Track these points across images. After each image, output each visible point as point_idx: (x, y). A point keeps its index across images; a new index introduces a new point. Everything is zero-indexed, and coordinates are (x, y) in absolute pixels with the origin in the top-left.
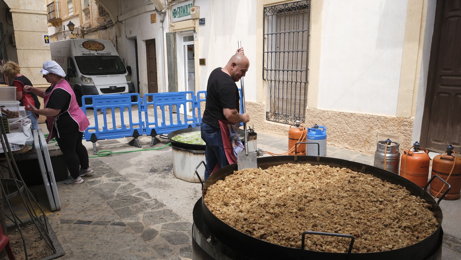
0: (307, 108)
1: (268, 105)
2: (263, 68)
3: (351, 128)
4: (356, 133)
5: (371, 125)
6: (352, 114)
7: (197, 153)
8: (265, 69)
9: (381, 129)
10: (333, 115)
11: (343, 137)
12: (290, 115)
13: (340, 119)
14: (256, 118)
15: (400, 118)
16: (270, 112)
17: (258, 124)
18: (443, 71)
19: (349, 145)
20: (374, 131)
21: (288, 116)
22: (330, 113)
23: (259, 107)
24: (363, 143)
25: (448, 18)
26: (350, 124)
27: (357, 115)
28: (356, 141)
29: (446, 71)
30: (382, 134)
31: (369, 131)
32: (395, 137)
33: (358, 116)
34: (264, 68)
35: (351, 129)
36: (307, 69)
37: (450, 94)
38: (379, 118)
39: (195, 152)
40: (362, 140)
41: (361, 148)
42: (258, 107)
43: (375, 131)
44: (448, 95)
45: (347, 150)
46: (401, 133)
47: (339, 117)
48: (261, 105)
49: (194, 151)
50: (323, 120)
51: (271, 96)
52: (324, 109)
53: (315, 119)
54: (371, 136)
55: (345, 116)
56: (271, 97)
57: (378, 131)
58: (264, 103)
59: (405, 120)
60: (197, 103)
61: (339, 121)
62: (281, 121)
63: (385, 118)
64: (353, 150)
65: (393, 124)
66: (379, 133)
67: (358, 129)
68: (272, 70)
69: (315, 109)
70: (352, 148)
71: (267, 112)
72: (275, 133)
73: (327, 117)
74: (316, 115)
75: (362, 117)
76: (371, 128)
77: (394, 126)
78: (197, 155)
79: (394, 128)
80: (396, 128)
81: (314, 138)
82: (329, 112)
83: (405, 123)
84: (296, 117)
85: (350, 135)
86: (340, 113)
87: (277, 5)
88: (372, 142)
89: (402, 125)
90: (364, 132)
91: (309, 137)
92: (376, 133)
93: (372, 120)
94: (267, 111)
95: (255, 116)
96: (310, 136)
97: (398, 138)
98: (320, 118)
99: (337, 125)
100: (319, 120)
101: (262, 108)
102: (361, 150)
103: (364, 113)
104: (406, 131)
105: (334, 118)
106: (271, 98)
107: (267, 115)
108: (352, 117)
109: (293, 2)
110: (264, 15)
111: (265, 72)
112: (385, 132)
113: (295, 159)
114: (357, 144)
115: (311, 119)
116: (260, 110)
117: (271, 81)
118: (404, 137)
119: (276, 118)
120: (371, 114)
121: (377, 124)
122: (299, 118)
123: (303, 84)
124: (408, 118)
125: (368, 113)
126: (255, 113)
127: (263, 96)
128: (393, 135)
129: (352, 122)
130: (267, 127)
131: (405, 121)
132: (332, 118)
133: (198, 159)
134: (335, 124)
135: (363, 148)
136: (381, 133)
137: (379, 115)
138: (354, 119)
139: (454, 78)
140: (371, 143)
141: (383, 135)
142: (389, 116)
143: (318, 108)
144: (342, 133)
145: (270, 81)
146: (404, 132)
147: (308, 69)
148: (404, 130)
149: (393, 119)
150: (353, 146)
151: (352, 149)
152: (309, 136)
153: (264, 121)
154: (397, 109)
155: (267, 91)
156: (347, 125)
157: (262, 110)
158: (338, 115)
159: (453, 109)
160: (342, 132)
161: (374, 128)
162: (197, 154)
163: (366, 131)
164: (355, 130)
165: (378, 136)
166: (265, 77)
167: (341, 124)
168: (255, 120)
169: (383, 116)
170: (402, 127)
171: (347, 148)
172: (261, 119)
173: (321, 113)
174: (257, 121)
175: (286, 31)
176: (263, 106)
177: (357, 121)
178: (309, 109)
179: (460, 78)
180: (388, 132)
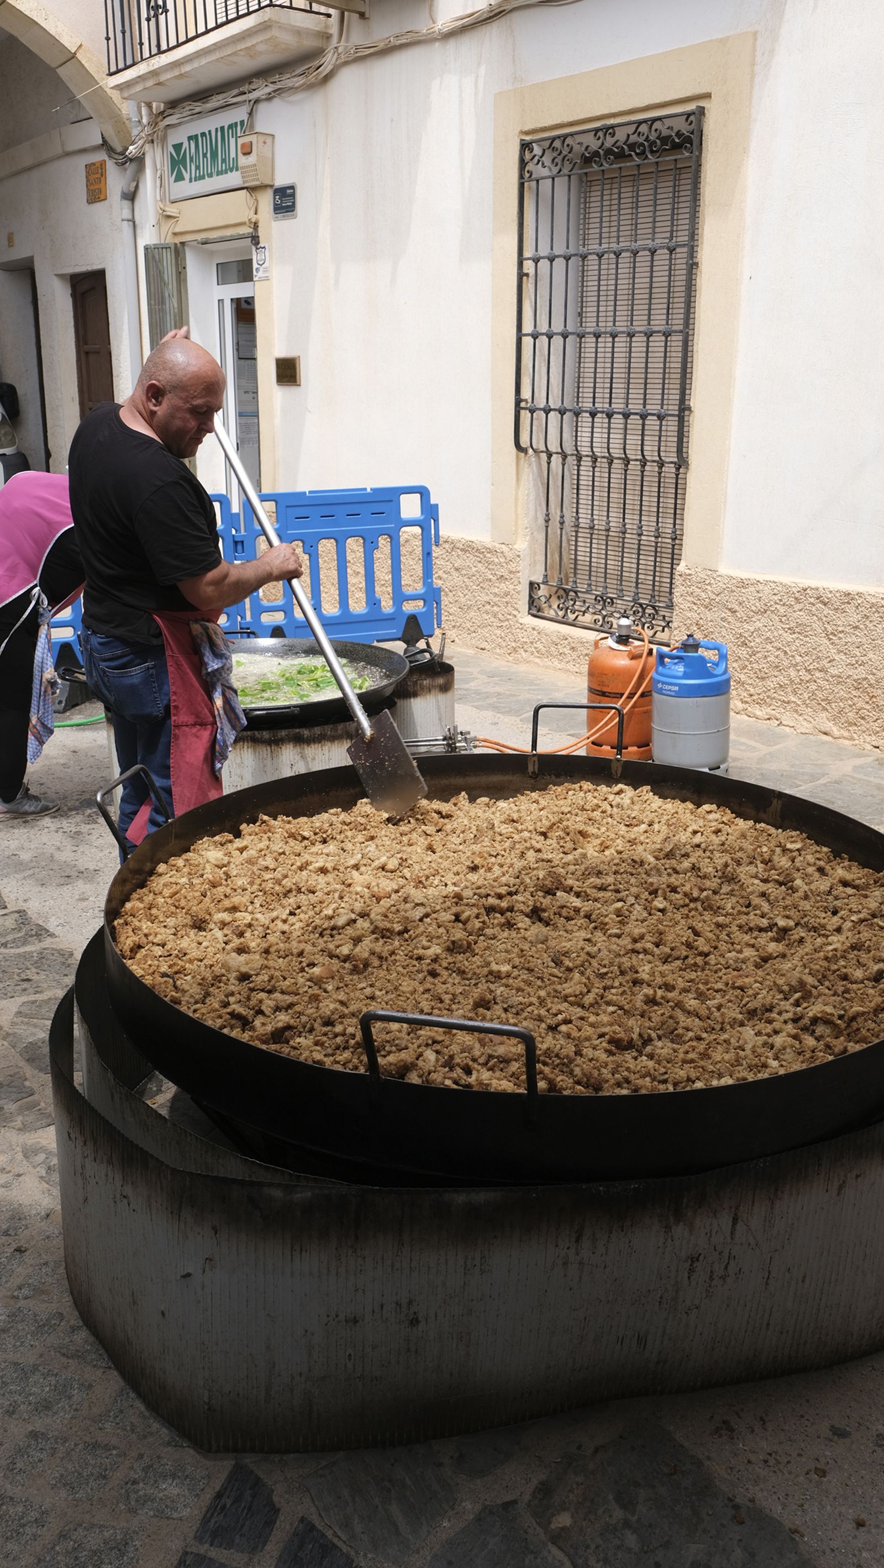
0: (681, 568)
1: (535, 554)
2: (518, 401)
3: (845, 654)
4: (861, 672)
6: (849, 597)
8: (523, 404)
10: (776, 598)
11: (814, 687)
12: (620, 598)
13: (803, 617)
14: (488, 607)
16: (543, 583)
17: (498, 632)
19: (834, 719)
21: (612, 599)
22: (767, 590)
23: (502, 560)
26: (840, 638)
27: (869, 598)
33: (873, 605)
34: (522, 400)
35: (843, 657)
36: (684, 409)
41: (878, 732)
42: (496, 560)
45: (824, 743)
47: (801, 606)
48: (510, 555)
50: (738, 619)
51: (547, 515)
52: (744, 575)
53: (709, 615)
55: (822, 602)
56: (547, 521)
58: (522, 545)
60: (242, 542)
61: (799, 625)
62: (588, 618)
64: (847, 742)
67: (871, 655)
68: (550, 410)
69: (710, 573)
70: (846, 734)
71: (531, 584)
72: (559, 666)
73: (754, 608)
74: (714, 597)
81: (677, 688)
82: (761, 587)
84: (641, 605)
85: (839, 678)
86: (805, 590)
87: (572, 135)
91: (660, 686)
94: (533, 579)
95: (487, 599)
96: (663, 683)
98: (730, 610)
99: (789, 637)
100: (723, 619)
101: (512, 566)
102: (879, 743)
105: (782, 610)
106: (547, 527)
107: (531, 597)
108: (850, 609)
109: (634, 122)
110: (521, 177)
111: (526, 416)
113: (530, 769)
114: (863, 718)
115: (695, 615)
116: (506, 574)
117: (550, 455)
119: (567, 609)
122: (654, 607)
123: (669, 470)
126: (485, 585)
127: (517, 516)
129: (847, 629)
130: (532, 643)
132: (772, 612)
134: (785, 635)
138: (854, 618)
143: (723, 570)
144: (808, 671)
145: (544, 456)
147: (689, 409)
150: (851, 724)
151: (845, 738)
152: (659, 682)
153: (521, 621)
155: (532, 497)
156: (830, 639)
157: (511, 572)
158: (796, 599)
160: (811, 667)
164: (857, 662)
166: (525, 441)
167: (806, 636)
168: (488, 613)
171: (825, 734)
172: (510, 609)
173: (733, 591)
174: (492, 619)
175: (604, 246)
176: (519, 556)
177: (866, 627)
178: (688, 572)
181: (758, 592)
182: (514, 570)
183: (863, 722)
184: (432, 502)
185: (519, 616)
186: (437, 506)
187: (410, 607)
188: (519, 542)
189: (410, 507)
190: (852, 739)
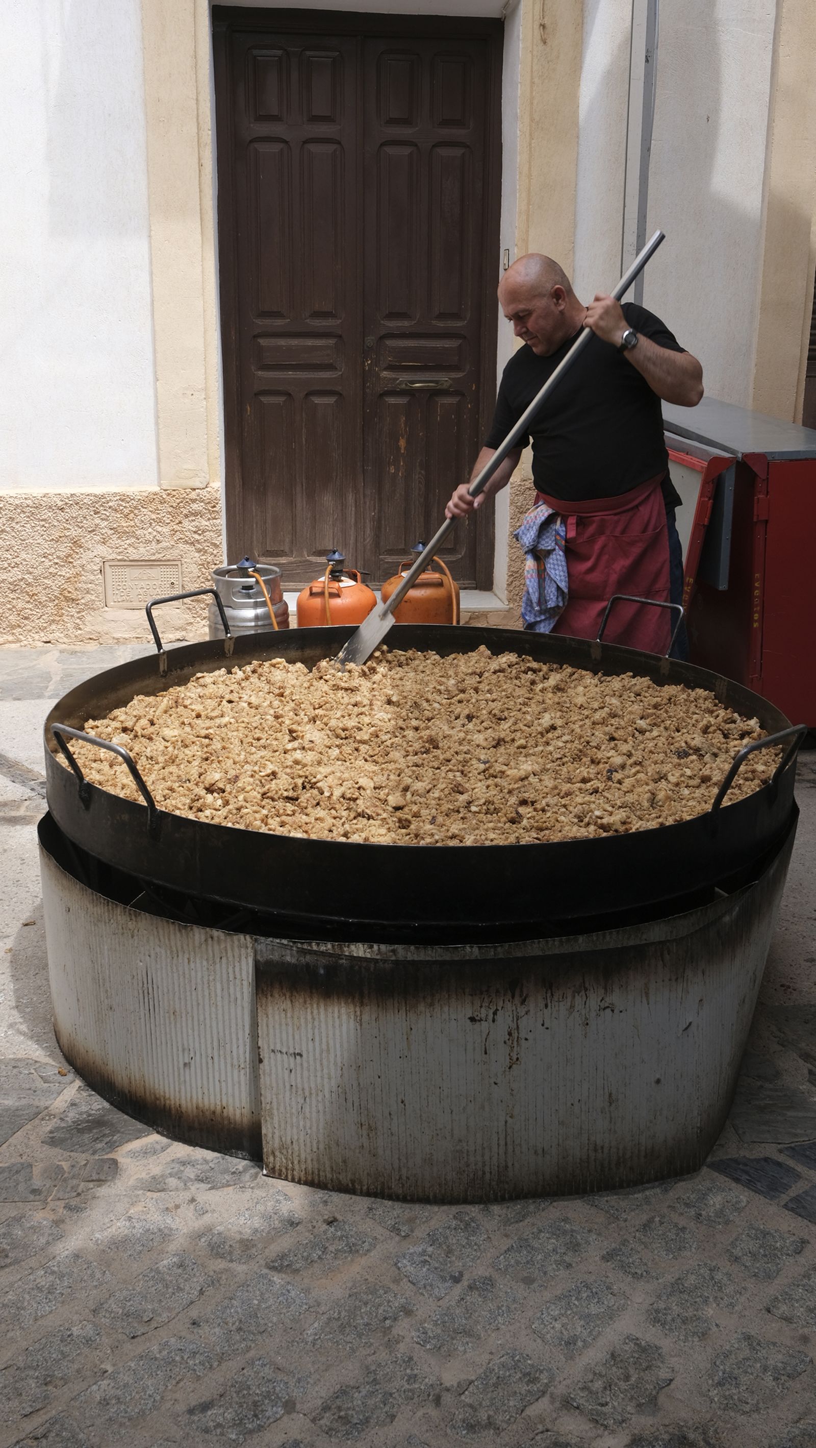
5: (74, 532)
9: (115, 540)
15: (174, 493)
18: (259, 322)
20: (86, 556)
24: (51, 608)
25: (251, 142)
27: (11, 500)
28: (20, 605)
29: (268, 321)
30: (119, 560)
31: (67, 560)
32: (169, 560)
33: (17, 506)
37: (290, 394)
38: (98, 504)
40: (44, 598)
41: (46, 628)
43: (91, 555)
44: (281, 399)
46: (186, 542)
54: (78, 574)
57: (102, 550)
59: (193, 495)
63: (124, 498)
64: (13, 646)
65: (154, 516)
66: (111, 557)
67: (23, 555)
70: (11, 638)
75: (32, 509)
76: (76, 543)
77: (160, 521)
79: (160, 529)
80: (165, 530)
83: (195, 506)
88: (88, 597)
89: (186, 516)
90: (47, 563)
92: (97, 560)
93: (74, 512)
97: (179, 563)
102: (50, 637)
103: (37, 491)
104: (200, 535)
112: (131, 549)
114: (26, 618)
118: (197, 555)
120: (67, 491)
121: (97, 525)
124: (201, 486)
125: (52, 491)
128: (158, 556)
131: (194, 501)
135: (54, 627)
136: (114, 556)
137: (98, 490)
139: (294, 342)
140: (83, 601)
141: (125, 561)
142: (132, 489)
146: (197, 537)
148: (195, 532)
149: (150, 500)
150: (13, 627)
151: (10, 642)
154: (159, 461)
159: (304, 443)
161: (85, 541)
163: (58, 557)
164: (9, 564)
165: (108, 570)
169: (115, 494)
170: (186, 523)
177: (13, 528)
179: (310, 342)
180: (142, 550)
183: (26, 622)
190: (19, 641)
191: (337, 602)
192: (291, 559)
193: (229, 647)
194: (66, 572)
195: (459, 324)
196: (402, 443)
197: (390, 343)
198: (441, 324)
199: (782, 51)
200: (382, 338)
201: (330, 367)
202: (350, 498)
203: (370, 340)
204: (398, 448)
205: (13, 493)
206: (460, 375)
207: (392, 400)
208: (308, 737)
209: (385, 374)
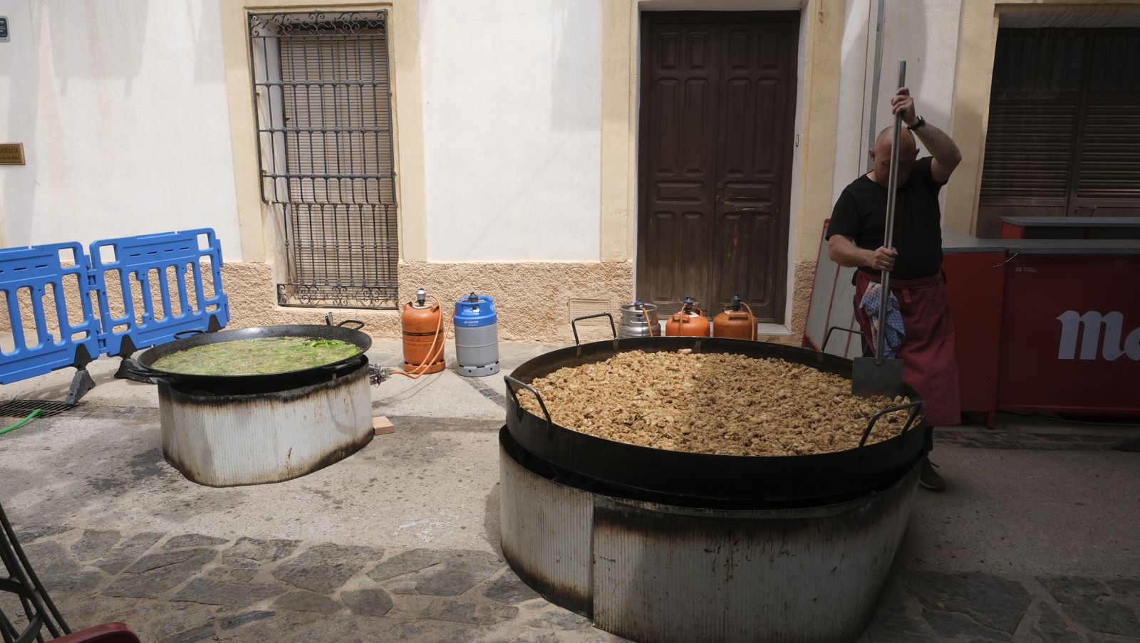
0: (401, 262)
1: (279, 267)
2: (262, 174)
4: (524, 304)
5: (555, 283)
6: (512, 266)
7: (293, 396)
8: (265, 174)
9: (576, 288)
10: (467, 272)
12: (352, 286)
13: (486, 280)
14: (245, 305)
15: (608, 264)
16: (289, 284)
17: (256, 320)
18: (658, 174)
19: (511, 331)
20: (560, 296)
21: (345, 287)
22: (461, 269)
23: (255, 273)
24: (540, 323)
25: (659, 80)
26: (509, 288)
27: (524, 266)
28: (525, 320)
29: (664, 174)
31: (550, 298)
32: (603, 300)
33: (526, 269)
34: (264, 171)
35: (513, 298)
36: (393, 174)
37: (674, 213)
38: (568, 269)
39: (288, 394)
40: (538, 317)
41: (537, 333)
42: (249, 274)
43: (563, 296)
44: (670, 216)
45: (510, 344)
46: (613, 291)
47: (483, 275)
48: (261, 269)
49: (284, 394)
50: (444, 287)
51: (287, 242)
52: (445, 262)
53: (424, 287)
54: (556, 306)
55: (496, 271)
56: (287, 246)
57: (569, 293)
58: (270, 262)
59: (618, 266)
60: (94, 276)
62: (330, 302)
63: (581, 266)
64: (520, 341)
65: (597, 276)
66: (573, 297)
67: (528, 294)
69: (421, 264)
70: (519, 337)
71: (278, 285)
73: (453, 280)
74: (426, 276)
75: (534, 270)
76: (555, 289)
77: (599, 279)
78: (293, 403)
79: (599, 283)
80: (602, 284)
82: (457, 267)
83: (619, 272)
86: (485, 266)
87: (290, 13)
88: (560, 318)
89: (614, 277)
90: (540, 299)
92: (566, 298)
93: (555, 272)
94: (279, 282)
95: (244, 299)
98: (438, 282)
100: (434, 288)
101: (265, 276)
102: (540, 338)
103: (537, 261)
104: (621, 287)
105: (472, 278)
106: (287, 249)
107: (279, 294)
108: (514, 273)
109: (340, 12)
110: (251, 34)
111: (267, 181)
112: (584, 294)
114: (528, 327)
115: (414, 289)
116: (259, 282)
117: (285, 205)
118: (619, 298)
119: (310, 298)
120: (552, 261)
121: (567, 280)
123: (380, 209)
124: (624, 261)
125: (545, 261)
126: (241, 291)
127: (263, 245)
128: (598, 298)
129: (513, 283)
131: (618, 269)
132: (466, 280)
133: (296, 411)
135: (541, 332)
136: (575, 297)
137: (568, 262)
138: (516, 277)
139: (677, 185)
140: (557, 320)
141: (580, 299)
142: (586, 262)
143: (429, 261)
145: (279, 205)
146: (619, 288)
147: (395, 173)
148: (618, 286)
149: (596, 267)
150: (521, 332)
151: (518, 339)
152: (465, 320)
153: (276, 310)
154: (601, 247)
155: (274, 231)
157: (263, 280)
158: (480, 271)
159: (681, 239)
161: (562, 288)
162: (294, 399)
163: (546, 296)
164: (521, 299)
165: (571, 304)
166: (269, 195)
168: (244, 309)
169: (577, 264)
170: (613, 280)
171: (507, 339)
172: (265, 303)
173: (439, 272)
174: (250, 312)
175: (336, 79)
176: (270, 269)
177: (524, 280)
178: (406, 264)
179: (686, 186)
180: (590, 294)
181: (456, 270)
182: (267, 278)
183: (527, 329)
184: (217, 238)
185: (273, 307)
186: (219, 240)
187: (211, 310)
188: (267, 261)
189: (203, 243)
190: (523, 339)
191: (687, 326)
192: (671, 302)
193: (616, 345)
194: (550, 304)
195: (771, 176)
196: (735, 241)
197: (731, 186)
198: (759, 176)
199: (965, 20)
200: (727, 183)
201: (696, 199)
202: (705, 270)
203: (719, 185)
204: (733, 244)
205: (524, 262)
206: (769, 204)
207: (730, 217)
208: (646, 393)
209: (727, 203)
